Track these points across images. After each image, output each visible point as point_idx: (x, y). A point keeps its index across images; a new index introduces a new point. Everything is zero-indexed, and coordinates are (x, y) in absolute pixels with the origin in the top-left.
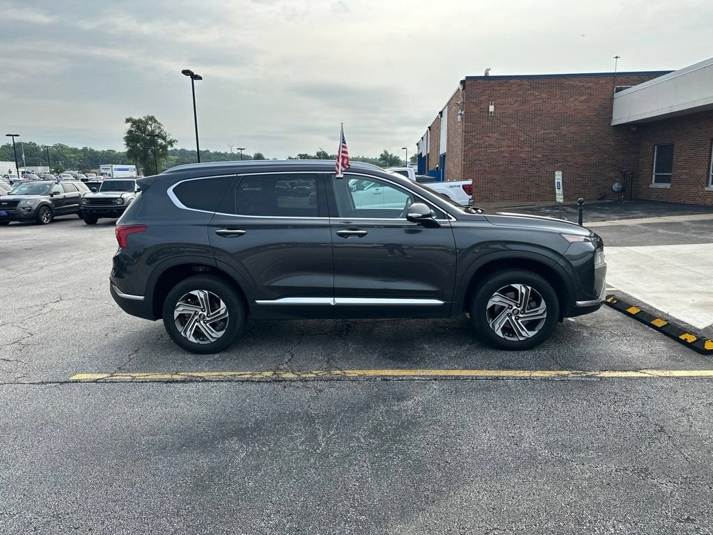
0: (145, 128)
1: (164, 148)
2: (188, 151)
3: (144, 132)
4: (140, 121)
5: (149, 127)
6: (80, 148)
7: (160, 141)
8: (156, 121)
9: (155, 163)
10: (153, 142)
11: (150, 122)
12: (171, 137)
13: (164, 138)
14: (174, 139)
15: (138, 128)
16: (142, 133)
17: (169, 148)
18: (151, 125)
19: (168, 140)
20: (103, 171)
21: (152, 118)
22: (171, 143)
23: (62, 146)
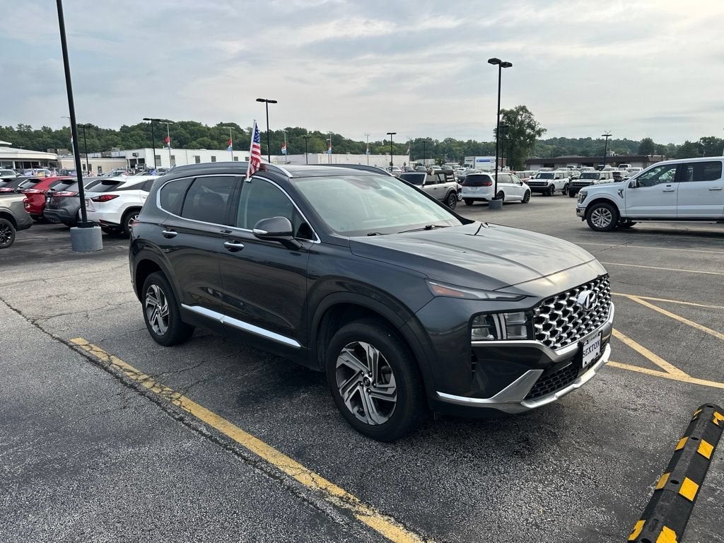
0: (516, 118)
1: (532, 137)
2: (568, 140)
3: (514, 123)
4: (512, 112)
5: (519, 118)
6: (466, 141)
7: (528, 131)
8: (527, 111)
9: (519, 154)
10: (522, 132)
11: (521, 113)
12: (540, 127)
13: (533, 128)
14: (543, 128)
15: (509, 119)
16: (512, 124)
17: (537, 138)
18: (522, 115)
19: (537, 129)
20: (466, 163)
21: (523, 109)
22: (539, 133)
23: (451, 140)
